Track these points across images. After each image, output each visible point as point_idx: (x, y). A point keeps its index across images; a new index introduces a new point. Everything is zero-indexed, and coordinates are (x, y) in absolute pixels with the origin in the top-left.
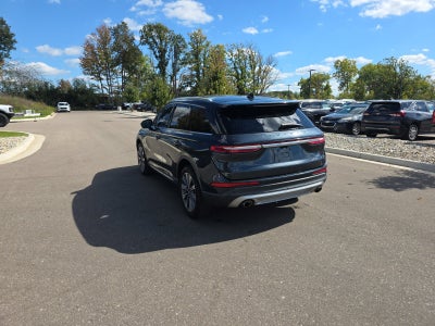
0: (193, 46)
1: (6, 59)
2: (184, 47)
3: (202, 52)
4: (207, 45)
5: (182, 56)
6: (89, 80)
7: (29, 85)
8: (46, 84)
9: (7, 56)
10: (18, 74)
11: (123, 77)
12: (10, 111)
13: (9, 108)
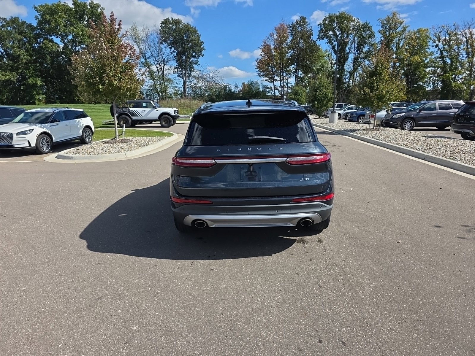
0: (384, 34)
1: (195, 66)
2: (372, 36)
3: (396, 40)
4: (403, 31)
5: (366, 48)
6: (262, 82)
7: (211, 89)
8: (225, 87)
9: (196, 63)
10: (204, 79)
11: (297, 77)
12: (175, 114)
13: (174, 111)
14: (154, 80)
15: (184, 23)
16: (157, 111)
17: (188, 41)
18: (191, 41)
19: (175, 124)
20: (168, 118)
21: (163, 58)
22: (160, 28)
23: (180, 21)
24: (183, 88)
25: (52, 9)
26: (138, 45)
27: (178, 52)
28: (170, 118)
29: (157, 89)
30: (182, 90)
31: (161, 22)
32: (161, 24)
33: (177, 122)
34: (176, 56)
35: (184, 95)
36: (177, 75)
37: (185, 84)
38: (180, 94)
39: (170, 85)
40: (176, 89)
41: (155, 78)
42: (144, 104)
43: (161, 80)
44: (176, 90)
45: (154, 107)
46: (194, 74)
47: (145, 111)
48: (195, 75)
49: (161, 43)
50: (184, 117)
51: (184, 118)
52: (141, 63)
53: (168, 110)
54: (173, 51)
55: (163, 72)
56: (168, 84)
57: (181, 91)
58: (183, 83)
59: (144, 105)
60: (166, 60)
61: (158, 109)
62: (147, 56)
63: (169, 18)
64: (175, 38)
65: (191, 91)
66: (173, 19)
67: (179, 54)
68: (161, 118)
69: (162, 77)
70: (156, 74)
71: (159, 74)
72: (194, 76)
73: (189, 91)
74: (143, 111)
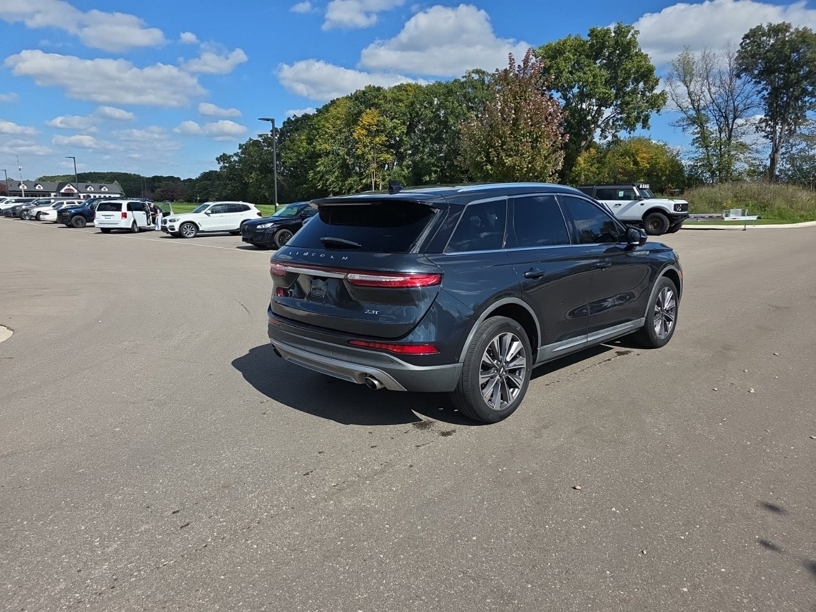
9: (812, 108)
12: (675, 210)
13: (675, 205)
14: (707, 147)
15: (797, 29)
16: (642, 204)
17: (798, 65)
18: (807, 63)
19: (680, 231)
20: (659, 218)
21: (736, 103)
22: (740, 48)
23: (787, 26)
24: (769, 160)
25: (555, 48)
26: (687, 87)
27: (773, 89)
28: (665, 218)
29: (710, 164)
30: (768, 163)
31: (743, 36)
32: (743, 39)
33: (683, 226)
34: (766, 98)
35: (770, 174)
36: (764, 134)
37: (775, 150)
38: (762, 173)
39: (741, 156)
40: (754, 162)
41: (711, 143)
42: (620, 192)
43: (722, 147)
44: (752, 165)
45: (638, 199)
46: (803, 130)
47: (620, 205)
48: (806, 132)
49: (738, 76)
50: (710, 217)
51: (709, 220)
52: (688, 118)
53: (663, 204)
54: (763, 89)
55: (731, 131)
56: (736, 154)
57: (765, 166)
58: (773, 151)
59: (621, 194)
60: (741, 107)
61: (645, 201)
62: (702, 103)
63: (761, 24)
64: (769, 61)
65: (788, 166)
66: (771, 24)
67: (775, 93)
68: (647, 217)
69: (725, 142)
70: (714, 135)
71: (720, 136)
72: (802, 135)
73: (782, 165)
74: (616, 205)
